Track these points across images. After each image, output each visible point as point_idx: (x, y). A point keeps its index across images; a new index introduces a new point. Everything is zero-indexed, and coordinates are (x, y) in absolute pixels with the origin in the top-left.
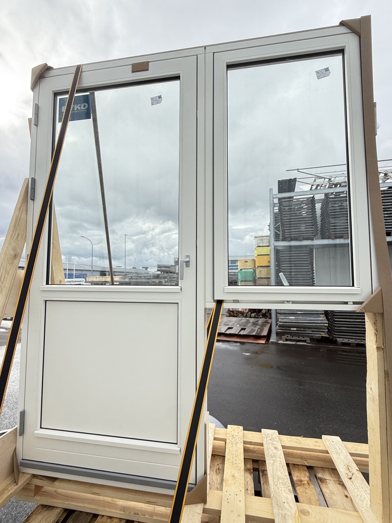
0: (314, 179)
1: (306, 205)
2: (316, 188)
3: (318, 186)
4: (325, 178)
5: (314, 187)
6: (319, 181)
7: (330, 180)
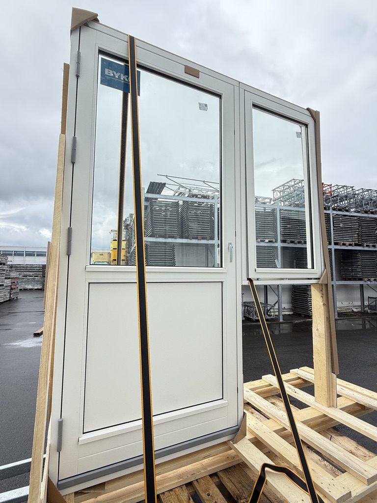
0: (178, 187)
1: (171, 207)
2: (178, 195)
3: (181, 193)
4: (187, 188)
5: (177, 194)
6: (182, 190)
7: (190, 190)
